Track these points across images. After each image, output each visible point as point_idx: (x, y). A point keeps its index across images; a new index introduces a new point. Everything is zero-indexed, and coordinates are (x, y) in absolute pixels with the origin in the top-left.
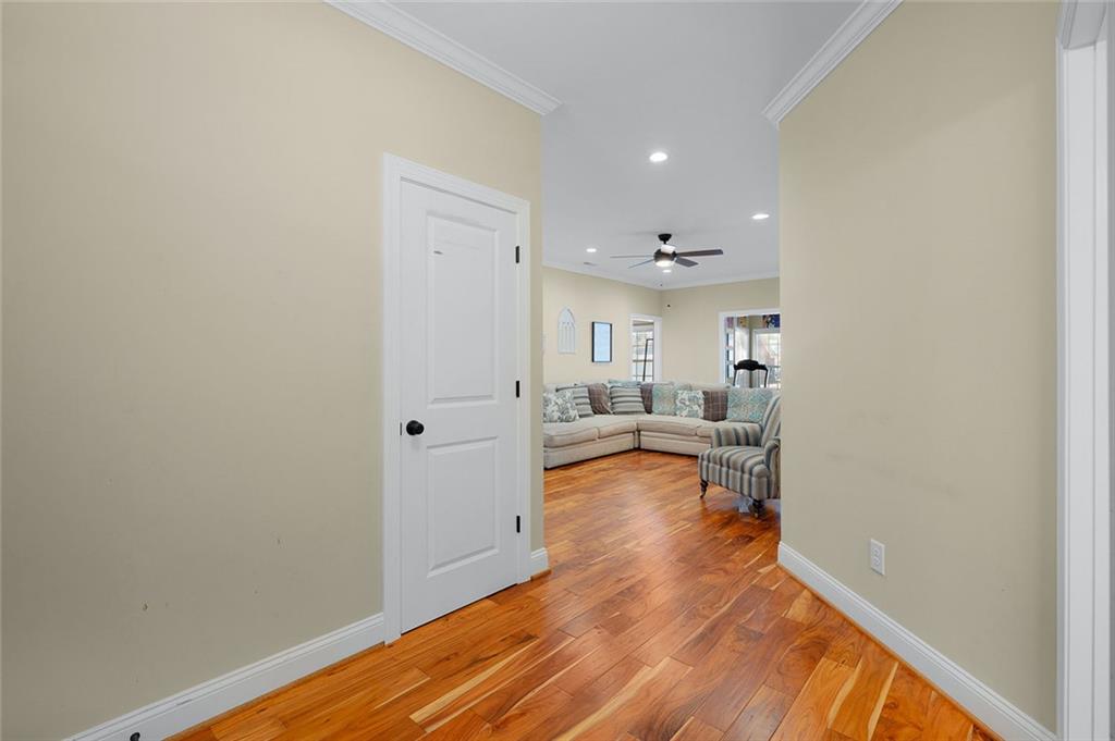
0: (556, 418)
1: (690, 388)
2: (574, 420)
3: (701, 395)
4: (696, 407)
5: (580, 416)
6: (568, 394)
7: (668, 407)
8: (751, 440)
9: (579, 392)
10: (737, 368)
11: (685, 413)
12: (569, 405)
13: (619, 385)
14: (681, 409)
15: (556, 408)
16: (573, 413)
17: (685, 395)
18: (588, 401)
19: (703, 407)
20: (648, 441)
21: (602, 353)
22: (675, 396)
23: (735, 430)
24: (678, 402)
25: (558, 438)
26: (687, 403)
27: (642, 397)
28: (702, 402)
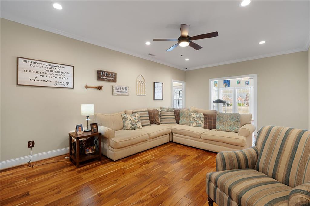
0: (129, 127)
1: (197, 112)
2: (139, 128)
3: (202, 116)
4: (200, 122)
5: (143, 126)
6: (137, 115)
7: (186, 121)
8: (250, 163)
9: (143, 114)
10: (214, 102)
11: (194, 125)
12: (137, 121)
13: (165, 110)
14: (193, 122)
15: (130, 122)
16: (139, 125)
17: (195, 116)
18: (148, 118)
19: (203, 122)
20: (176, 139)
21: (158, 96)
22: (190, 116)
23: (237, 155)
24: (191, 119)
25: (121, 143)
26: (196, 119)
27: (175, 116)
28: (203, 119)
